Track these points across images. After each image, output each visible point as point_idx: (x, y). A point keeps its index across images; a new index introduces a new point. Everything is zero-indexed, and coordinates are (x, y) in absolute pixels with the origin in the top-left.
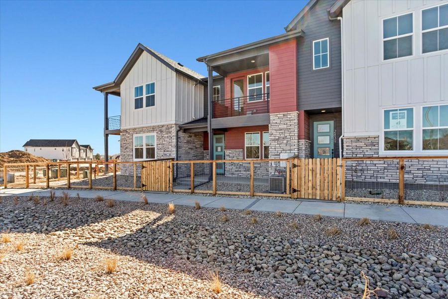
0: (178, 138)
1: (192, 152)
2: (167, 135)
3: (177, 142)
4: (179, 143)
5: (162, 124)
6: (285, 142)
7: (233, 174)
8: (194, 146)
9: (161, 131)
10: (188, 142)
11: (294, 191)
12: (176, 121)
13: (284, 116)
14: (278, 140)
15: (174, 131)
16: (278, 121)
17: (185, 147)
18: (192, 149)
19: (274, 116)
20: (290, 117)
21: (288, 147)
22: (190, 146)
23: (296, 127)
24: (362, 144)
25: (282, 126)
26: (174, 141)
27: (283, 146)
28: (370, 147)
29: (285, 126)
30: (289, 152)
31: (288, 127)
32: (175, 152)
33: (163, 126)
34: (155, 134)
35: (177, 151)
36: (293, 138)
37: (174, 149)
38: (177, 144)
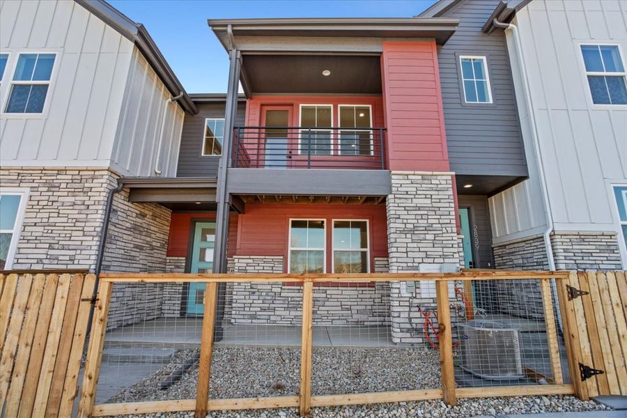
0: (110, 210)
1: (141, 256)
2: (72, 199)
3: (107, 221)
4: (110, 227)
5: (60, 164)
6: (429, 237)
7: (253, 317)
8: (148, 243)
9: (51, 187)
10: (135, 228)
11: (587, 372)
12: (112, 161)
13: (423, 179)
14: (413, 231)
15: (100, 189)
16: (412, 189)
17: (124, 241)
18: (140, 248)
19: (401, 177)
20: (437, 182)
21: (438, 251)
22: (139, 242)
23: (452, 205)
24: (591, 248)
25: (420, 202)
26: (98, 218)
27: (426, 246)
28: (607, 255)
29: (429, 201)
30: (441, 260)
31: (435, 205)
32: (94, 252)
33: (60, 172)
34: (24, 192)
35: (102, 248)
36: (449, 230)
37: (95, 243)
38: (105, 229)
